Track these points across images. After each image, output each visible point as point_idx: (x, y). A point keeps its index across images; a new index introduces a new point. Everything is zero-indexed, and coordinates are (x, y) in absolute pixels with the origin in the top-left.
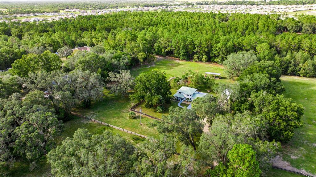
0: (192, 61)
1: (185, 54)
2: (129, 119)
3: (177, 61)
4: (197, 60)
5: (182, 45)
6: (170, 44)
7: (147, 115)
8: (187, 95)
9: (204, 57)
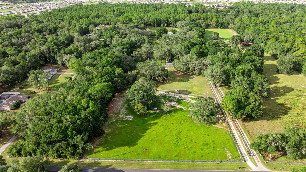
9: (166, 25)
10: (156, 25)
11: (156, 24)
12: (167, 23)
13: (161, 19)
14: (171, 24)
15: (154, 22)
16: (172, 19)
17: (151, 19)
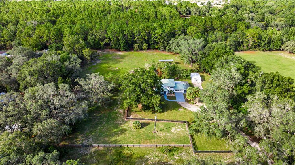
0: (133, 51)
1: (126, 44)
2: (135, 130)
3: (119, 53)
4: (138, 49)
5: (122, 36)
6: (106, 36)
7: (150, 120)
8: (171, 87)
9: (145, 45)
10: (124, 46)
11: (122, 45)
12: (147, 41)
13: (135, 31)
14: (158, 43)
15: (118, 40)
16: (159, 31)
17: (109, 32)
